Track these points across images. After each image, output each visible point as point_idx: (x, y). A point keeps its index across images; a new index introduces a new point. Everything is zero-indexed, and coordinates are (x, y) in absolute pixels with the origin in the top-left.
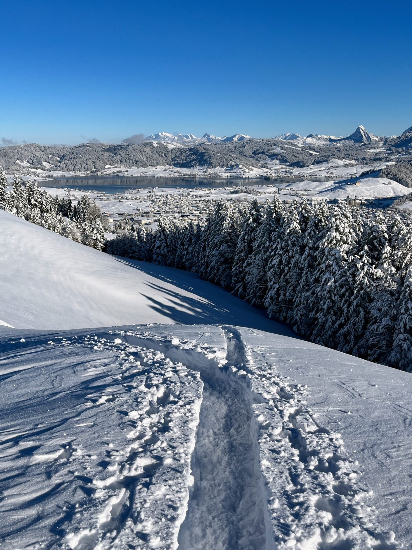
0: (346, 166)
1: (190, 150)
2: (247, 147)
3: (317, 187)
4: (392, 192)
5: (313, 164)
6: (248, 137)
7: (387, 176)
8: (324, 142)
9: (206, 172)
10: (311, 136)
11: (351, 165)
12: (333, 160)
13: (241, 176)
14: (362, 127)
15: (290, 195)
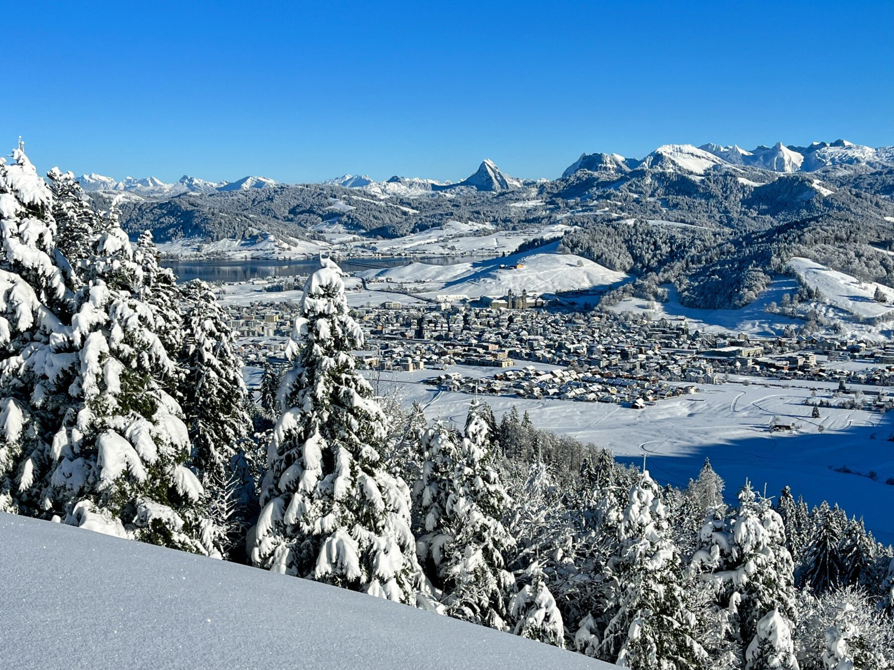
0: (477, 233)
1: (161, 206)
2: (277, 200)
3: (439, 274)
4: (587, 280)
5: (413, 231)
6: (271, 182)
7: (572, 250)
8: (421, 191)
9: (198, 250)
10: (395, 179)
11: (486, 233)
12: (451, 222)
13: (275, 256)
14: (489, 162)
15: (389, 291)
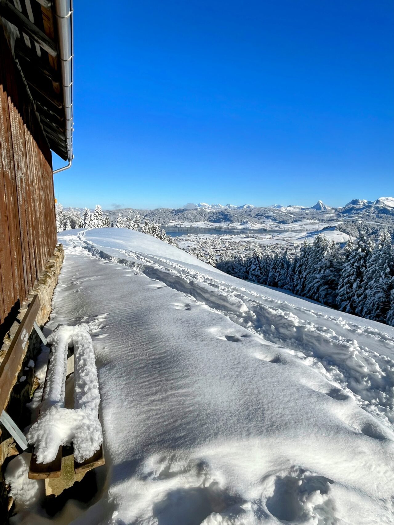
0: (312, 224)
1: (219, 213)
2: (253, 211)
3: (296, 235)
4: (343, 240)
5: (292, 222)
6: (252, 206)
7: (339, 230)
8: (297, 210)
9: (228, 225)
10: (290, 206)
11: (316, 223)
12: (304, 220)
13: (249, 228)
14: (320, 202)
15: (280, 240)
